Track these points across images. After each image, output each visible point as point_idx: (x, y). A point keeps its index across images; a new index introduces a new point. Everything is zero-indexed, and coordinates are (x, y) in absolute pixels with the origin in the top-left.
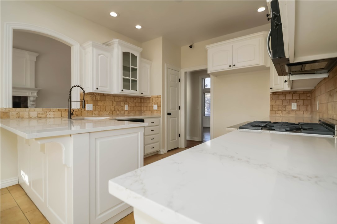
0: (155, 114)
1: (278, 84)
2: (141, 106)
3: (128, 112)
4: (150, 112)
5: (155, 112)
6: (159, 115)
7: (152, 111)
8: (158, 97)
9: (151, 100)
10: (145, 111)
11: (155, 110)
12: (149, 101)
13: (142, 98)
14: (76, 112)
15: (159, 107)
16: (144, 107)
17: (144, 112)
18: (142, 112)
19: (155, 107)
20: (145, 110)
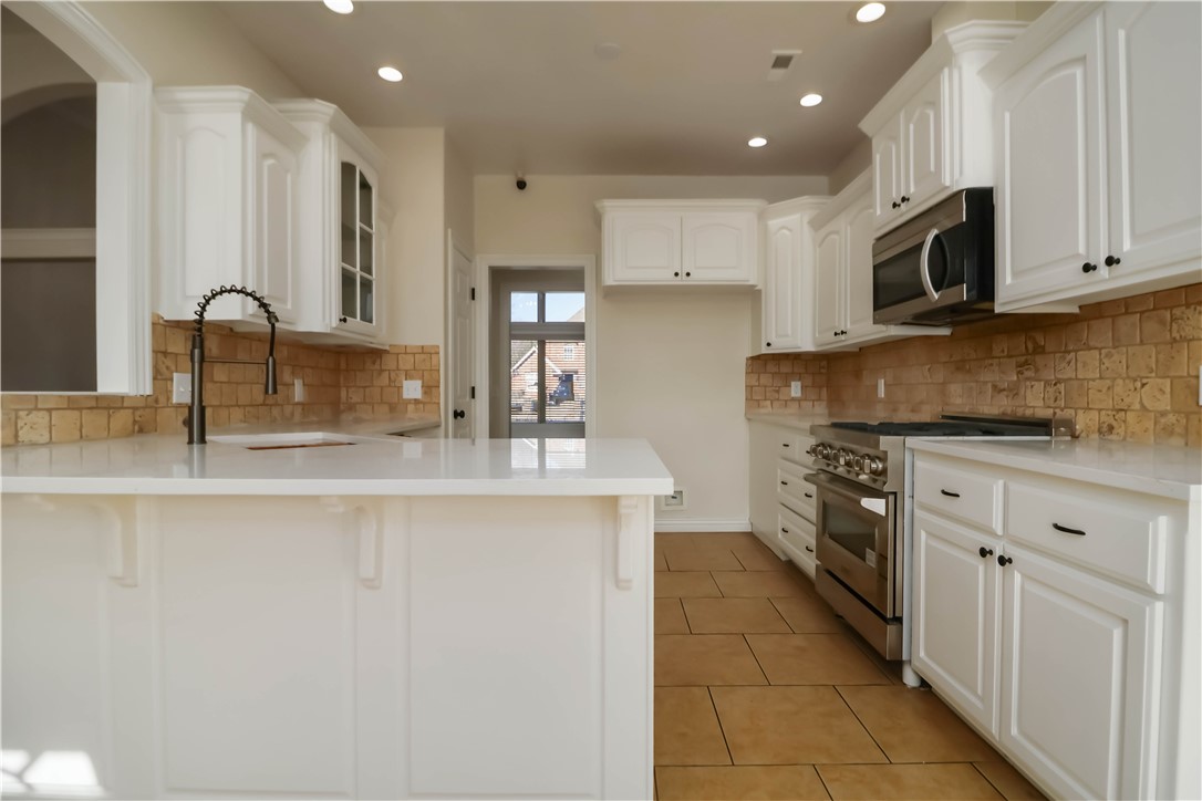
0: (413, 418)
1: (787, 336)
2: (337, 386)
3: (303, 409)
4: (385, 408)
5: (411, 407)
6: (432, 419)
7: (396, 406)
8: (428, 352)
9: (389, 363)
10: (358, 406)
11: (409, 401)
12: (377, 367)
13: (339, 353)
14: (138, 413)
15: (430, 388)
16: (348, 387)
17: (351, 408)
18: (342, 407)
19: (412, 389)
20: (355, 399)
